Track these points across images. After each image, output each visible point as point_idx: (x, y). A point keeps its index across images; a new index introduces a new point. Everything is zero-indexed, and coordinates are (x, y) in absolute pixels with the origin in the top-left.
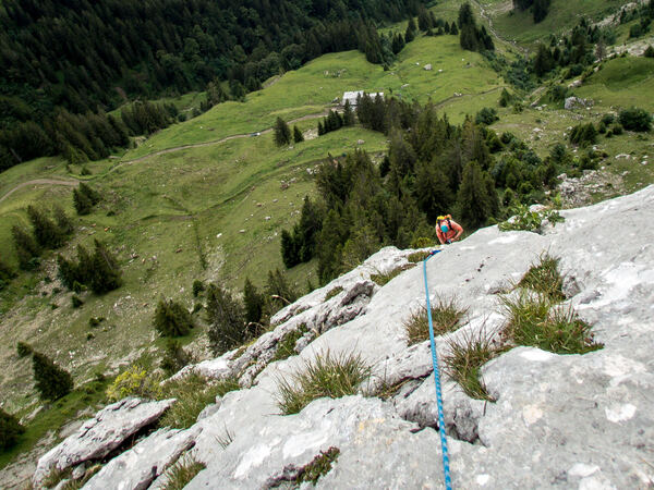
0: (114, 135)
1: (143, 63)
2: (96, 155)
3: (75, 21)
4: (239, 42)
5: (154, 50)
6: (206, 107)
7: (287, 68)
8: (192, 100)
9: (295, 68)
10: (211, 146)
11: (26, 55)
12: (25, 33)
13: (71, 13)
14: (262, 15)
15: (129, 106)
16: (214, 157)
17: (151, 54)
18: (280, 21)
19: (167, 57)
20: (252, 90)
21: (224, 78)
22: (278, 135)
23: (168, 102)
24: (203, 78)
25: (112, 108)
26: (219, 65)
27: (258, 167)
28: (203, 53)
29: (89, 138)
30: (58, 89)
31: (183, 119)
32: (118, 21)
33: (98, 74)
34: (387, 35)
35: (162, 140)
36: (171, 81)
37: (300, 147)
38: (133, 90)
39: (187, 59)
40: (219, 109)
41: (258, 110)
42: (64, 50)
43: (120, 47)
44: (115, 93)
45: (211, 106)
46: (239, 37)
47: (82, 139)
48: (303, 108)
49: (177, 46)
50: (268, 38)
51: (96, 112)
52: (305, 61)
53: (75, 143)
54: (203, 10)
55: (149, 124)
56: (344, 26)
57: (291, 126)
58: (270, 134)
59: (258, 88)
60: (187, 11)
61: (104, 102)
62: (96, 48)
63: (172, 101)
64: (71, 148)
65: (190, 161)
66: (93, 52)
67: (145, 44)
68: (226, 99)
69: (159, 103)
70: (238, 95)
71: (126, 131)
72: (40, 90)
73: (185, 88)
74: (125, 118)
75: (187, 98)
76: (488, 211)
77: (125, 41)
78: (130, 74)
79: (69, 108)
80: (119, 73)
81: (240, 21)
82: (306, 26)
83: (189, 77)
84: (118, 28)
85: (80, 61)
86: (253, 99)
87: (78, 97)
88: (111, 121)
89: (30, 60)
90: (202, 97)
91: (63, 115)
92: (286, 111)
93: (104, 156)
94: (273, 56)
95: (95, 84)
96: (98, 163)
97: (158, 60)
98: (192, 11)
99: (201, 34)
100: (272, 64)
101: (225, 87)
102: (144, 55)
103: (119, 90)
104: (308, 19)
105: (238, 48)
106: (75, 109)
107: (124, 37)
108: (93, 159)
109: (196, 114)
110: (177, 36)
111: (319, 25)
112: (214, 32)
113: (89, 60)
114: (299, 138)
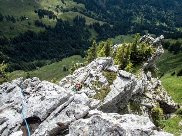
0: (33, 67)
1: (39, 54)
2: (30, 70)
3: (25, 44)
4: (58, 51)
5: (41, 51)
6: (51, 63)
7: (67, 57)
9: (68, 57)
10: (52, 70)
11: (15, 50)
12: (15, 45)
13: (25, 42)
14: (63, 46)
15: (36, 61)
16: (52, 72)
18: (66, 48)
19: (44, 53)
20: (60, 61)
21: (55, 57)
22: (64, 69)
23: (44, 61)
24: (51, 57)
25: (32, 61)
26: (54, 55)
27: (60, 75)
28: (51, 52)
29: (29, 67)
30: (22, 57)
31: (46, 65)
32: (34, 45)
33: (30, 55)
34: (86, 52)
35: (43, 69)
36: (44, 57)
37: (68, 72)
38: (37, 59)
39: (48, 53)
40: (53, 64)
41: (61, 65)
42: (23, 50)
43: (35, 50)
44: (33, 59)
46: (58, 50)
47: (27, 67)
48: (69, 65)
49: (46, 51)
50: (64, 51)
51: (30, 62)
52: (70, 56)
54: (51, 44)
55: (40, 65)
56: (77, 50)
57: (66, 68)
58: (63, 69)
59: (61, 60)
60: (48, 44)
62: (30, 50)
63: (45, 61)
64: (25, 69)
65: (48, 73)
66: (29, 50)
67: (40, 50)
68: (55, 62)
69: (42, 61)
70: (57, 61)
71: (36, 66)
72: (18, 57)
73: (47, 59)
74: (35, 64)
75: (47, 61)
77: (35, 48)
78: (36, 55)
79: (25, 62)
80: (34, 55)
81: (58, 47)
82: (71, 49)
83: (48, 57)
84: (34, 46)
85: (26, 52)
87: (26, 59)
88: (33, 64)
89: (16, 51)
90: (50, 61)
92: (66, 65)
93: (31, 71)
94: (64, 55)
95: (29, 56)
96: (30, 72)
97: (42, 53)
98: (49, 44)
99: (51, 49)
100: (64, 56)
101: (55, 59)
102: (39, 52)
103: (34, 58)
104: (72, 48)
105: (58, 52)
108: (29, 71)
109: (49, 64)
110: (46, 49)
111: (74, 49)
112: (53, 49)
113: (28, 52)
114: (68, 70)
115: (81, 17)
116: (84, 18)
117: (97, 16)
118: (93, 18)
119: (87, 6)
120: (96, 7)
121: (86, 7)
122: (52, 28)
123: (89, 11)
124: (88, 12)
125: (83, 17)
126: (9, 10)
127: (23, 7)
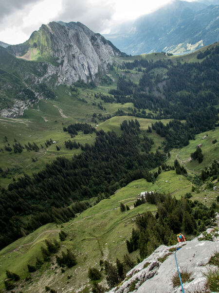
0: (70, 214)
1: (77, 190)
2: (65, 221)
3: (55, 179)
4: (106, 180)
5: (80, 185)
6: (98, 202)
7: (122, 187)
8: (93, 200)
9: (124, 186)
10: (100, 214)
11: (41, 191)
12: (40, 184)
13: (54, 177)
14: (112, 171)
15: (74, 204)
16: (102, 218)
17: (79, 187)
18: (118, 172)
19: (84, 187)
20: (112, 195)
21: (102, 192)
22: (121, 208)
23: (86, 201)
24: (96, 193)
25: (69, 205)
26: (100, 188)
27: (116, 220)
28: (95, 185)
29: (62, 215)
30: (51, 201)
31: (91, 206)
32: (68, 177)
33: (63, 195)
34: (152, 172)
35: (85, 214)
36: (86, 194)
37: (129, 212)
38: (75, 199)
39: (90, 187)
40: (102, 202)
41: (114, 201)
42: (53, 188)
43: (70, 186)
44: (69, 200)
45: (99, 202)
46: (106, 178)
47: (60, 215)
48: (129, 199)
49: (87, 183)
50: (115, 178)
51: (64, 207)
52: (127, 183)
53: (58, 218)
54: (94, 171)
55: (81, 209)
56: (138, 171)
57: (125, 205)
58: (119, 208)
59: (114, 194)
60: (89, 172)
61: (66, 203)
62: (62, 187)
63: (87, 201)
64: (57, 219)
65: (95, 220)
66: (62, 188)
67: (77, 183)
68: (104, 198)
69: (83, 202)
70: (107, 197)
71: (74, 212)
72: (46, 202)
73: (90, 196)
74: (73, 208)
75: (91, 199)
76: (194, 228)
78: (73, 194)
79: (55, 207)
80: (69, 193)
81: (106, 173)
82: (126, 173)
83: (92, 192)
84: (68, 180)
85: (57, 191)
86: (112, 198)
87: (58, 203)
88: (69, 209)
89: (43, 192)
90: (96, 198)
91: (54, 209)
92: (123, 200)
93: (67, 221)
94: (117, 183)
95: (62, 198)
96: (66, 223)
97: (82, 188)
98: (90, 172)
99: (94, 179)
100: (117, 186)
101: (103, 195)
102: (77, 187)
103: (70, 199)
104: (127, 170)
105: (106, 182)
106: (57, 207)
107: (70, 183)
108: (64, 222)
109: (95, 204)
110: (87, 180)
111: (130, 172)
112: (98, 177)
113: (60, 191)
114: (128, 209)
115: (131, 121)
116: (136, 120)
117: (156, 113)
118: (150, 118)
119: (137, 104)
120: (150, 102)
121: (135, 106)
122: (91, 146)
123: (141, 110)
124: (139, 111)
125: (134, 121)
126: (30, 136)
127: (48, 128)
